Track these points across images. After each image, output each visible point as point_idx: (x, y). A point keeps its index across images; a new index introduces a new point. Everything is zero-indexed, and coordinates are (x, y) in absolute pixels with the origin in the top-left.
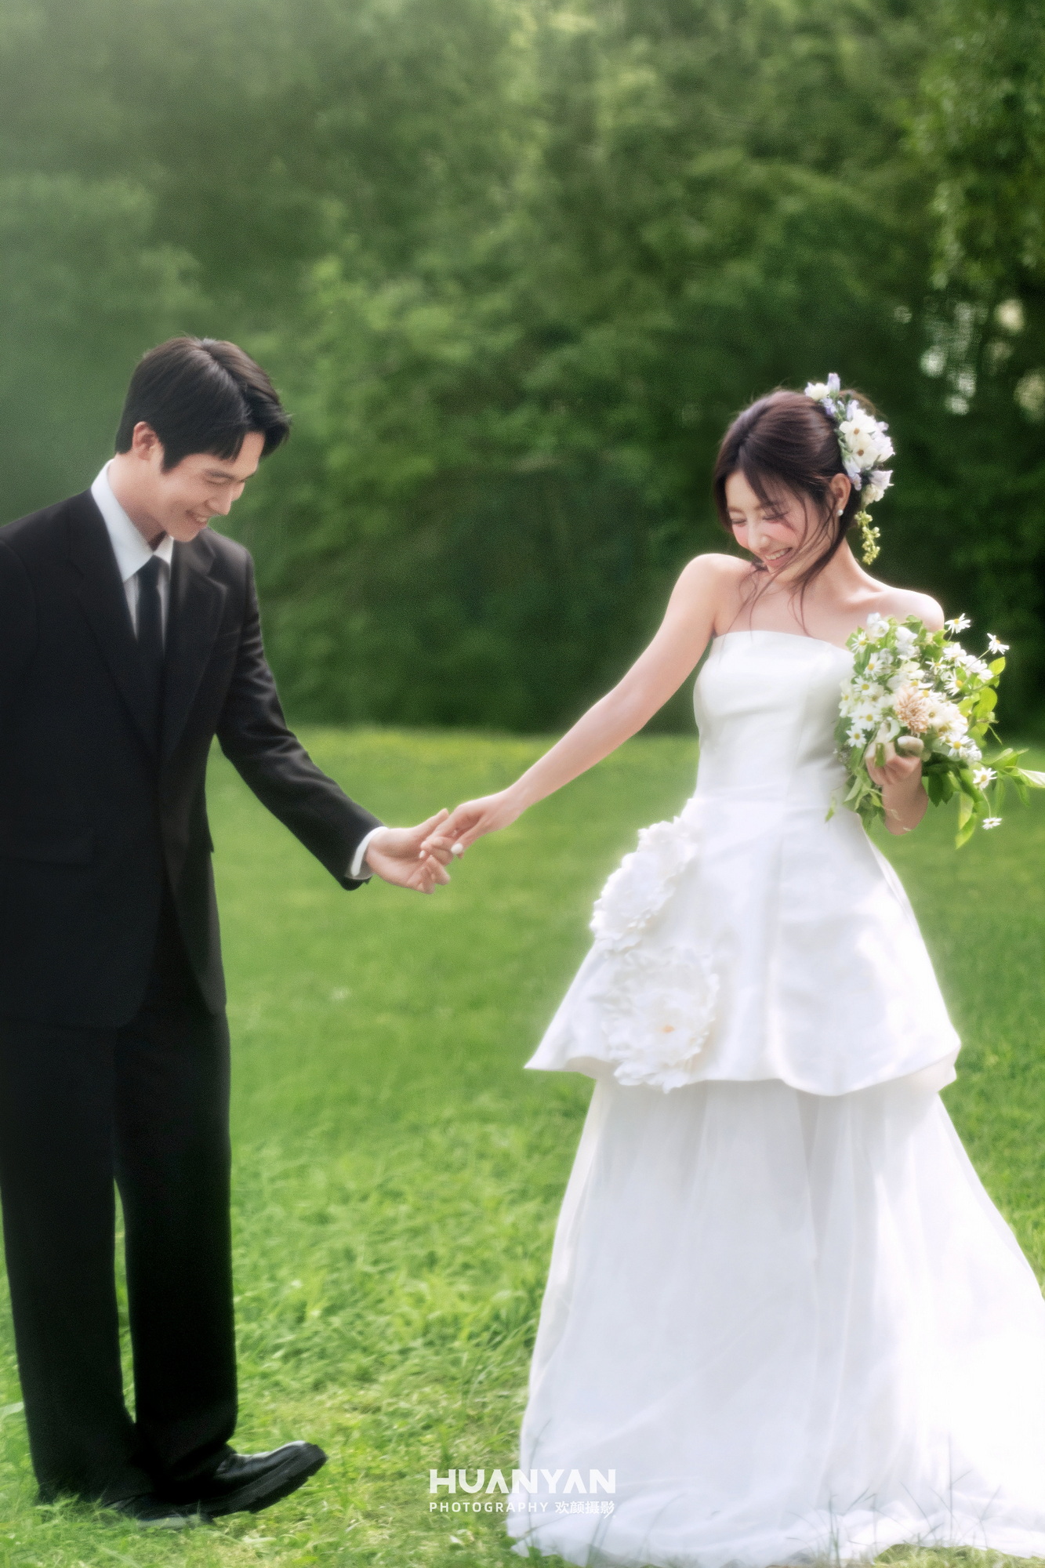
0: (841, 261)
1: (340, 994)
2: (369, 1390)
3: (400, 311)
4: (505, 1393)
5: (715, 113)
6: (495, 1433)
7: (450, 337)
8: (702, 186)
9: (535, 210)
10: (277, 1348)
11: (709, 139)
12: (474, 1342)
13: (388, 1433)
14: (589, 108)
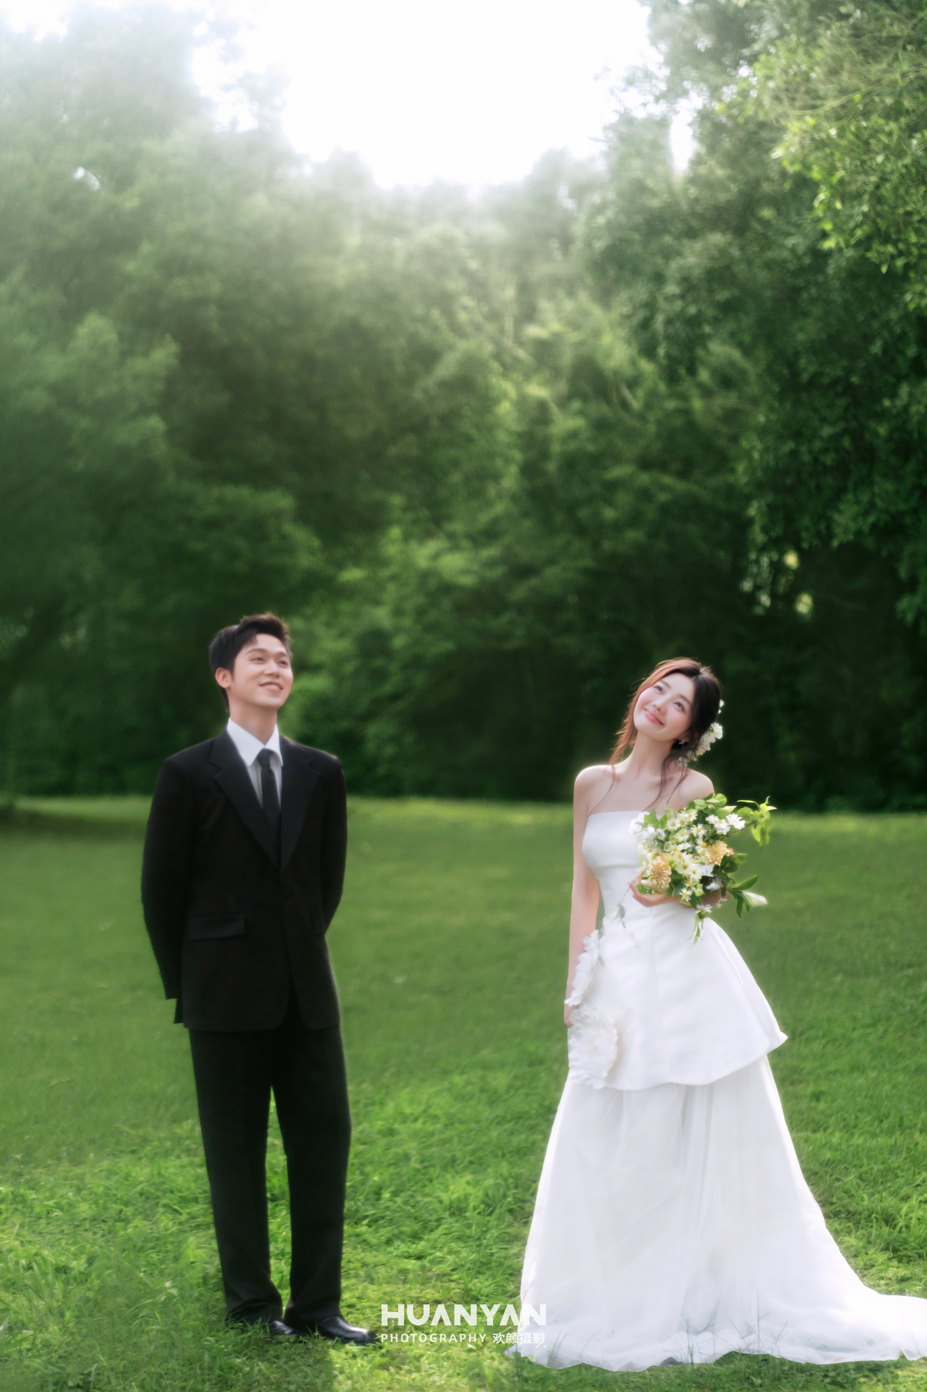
0: (693, 530)
1: (400, 980)
2: (418, 1244)
3: (435, 557)
4: (505, 1246)
5: (620, 443)
6: (500, 1273)
7: (465, 572)
8: (613, 486)
9: (514, 498)
10: (366, 1217)
11: (617, 459)
12: (477, 1211)
13: (430, 1274)
14: (547, 440)
